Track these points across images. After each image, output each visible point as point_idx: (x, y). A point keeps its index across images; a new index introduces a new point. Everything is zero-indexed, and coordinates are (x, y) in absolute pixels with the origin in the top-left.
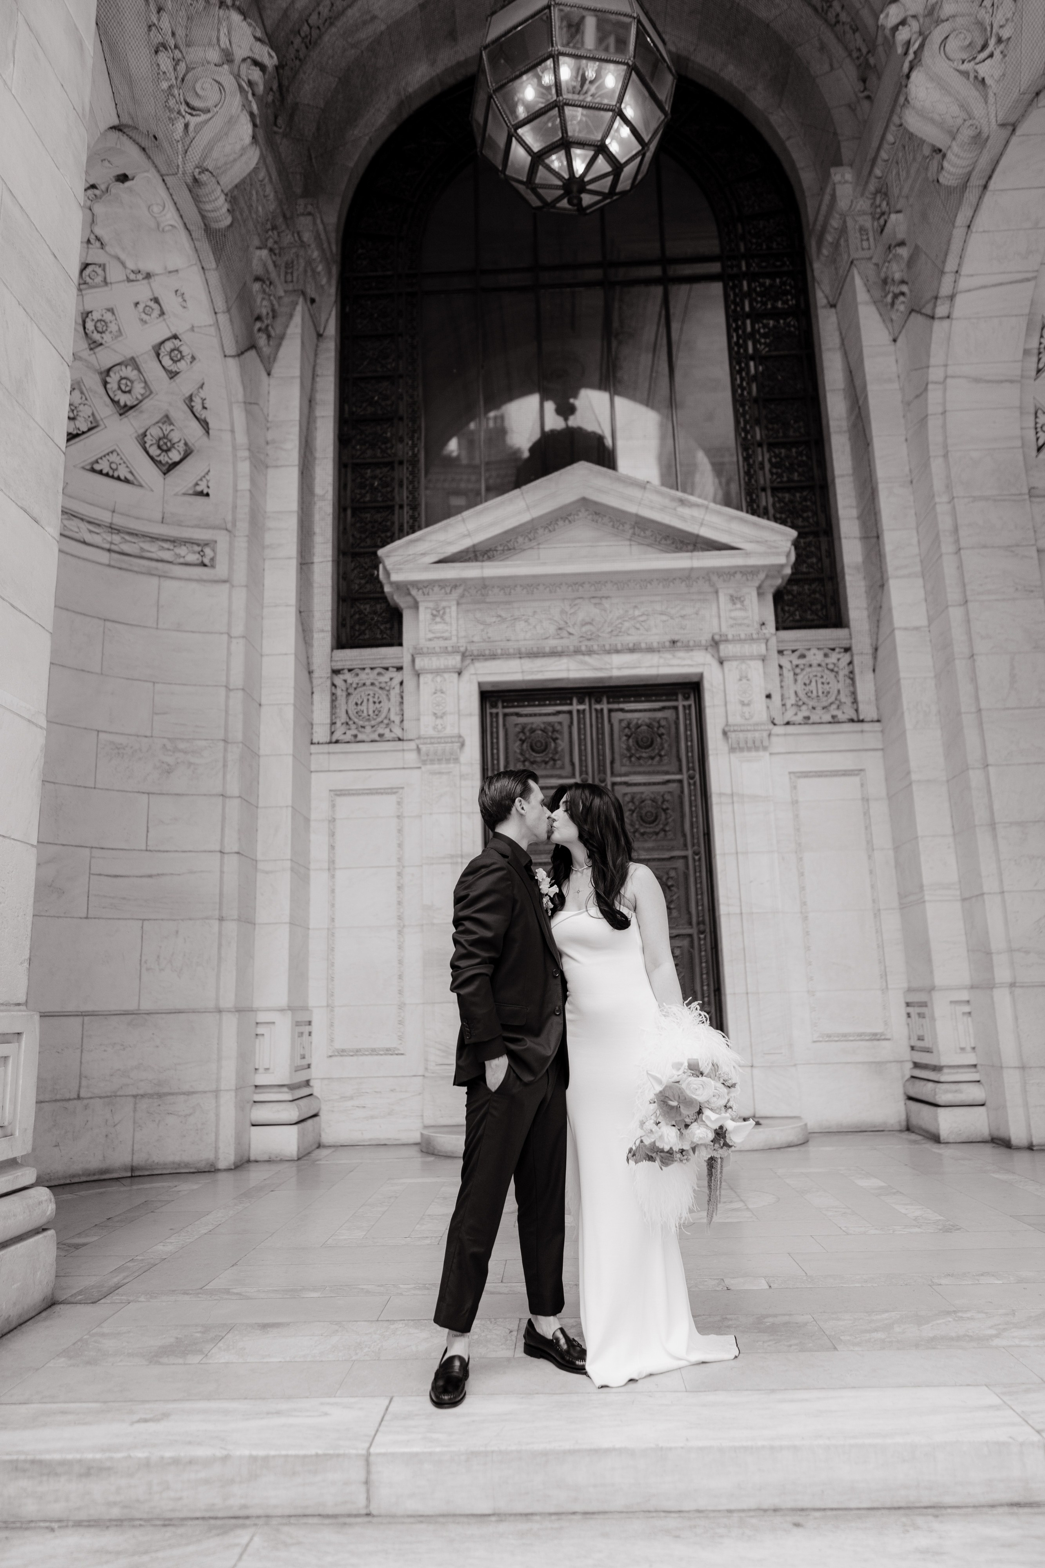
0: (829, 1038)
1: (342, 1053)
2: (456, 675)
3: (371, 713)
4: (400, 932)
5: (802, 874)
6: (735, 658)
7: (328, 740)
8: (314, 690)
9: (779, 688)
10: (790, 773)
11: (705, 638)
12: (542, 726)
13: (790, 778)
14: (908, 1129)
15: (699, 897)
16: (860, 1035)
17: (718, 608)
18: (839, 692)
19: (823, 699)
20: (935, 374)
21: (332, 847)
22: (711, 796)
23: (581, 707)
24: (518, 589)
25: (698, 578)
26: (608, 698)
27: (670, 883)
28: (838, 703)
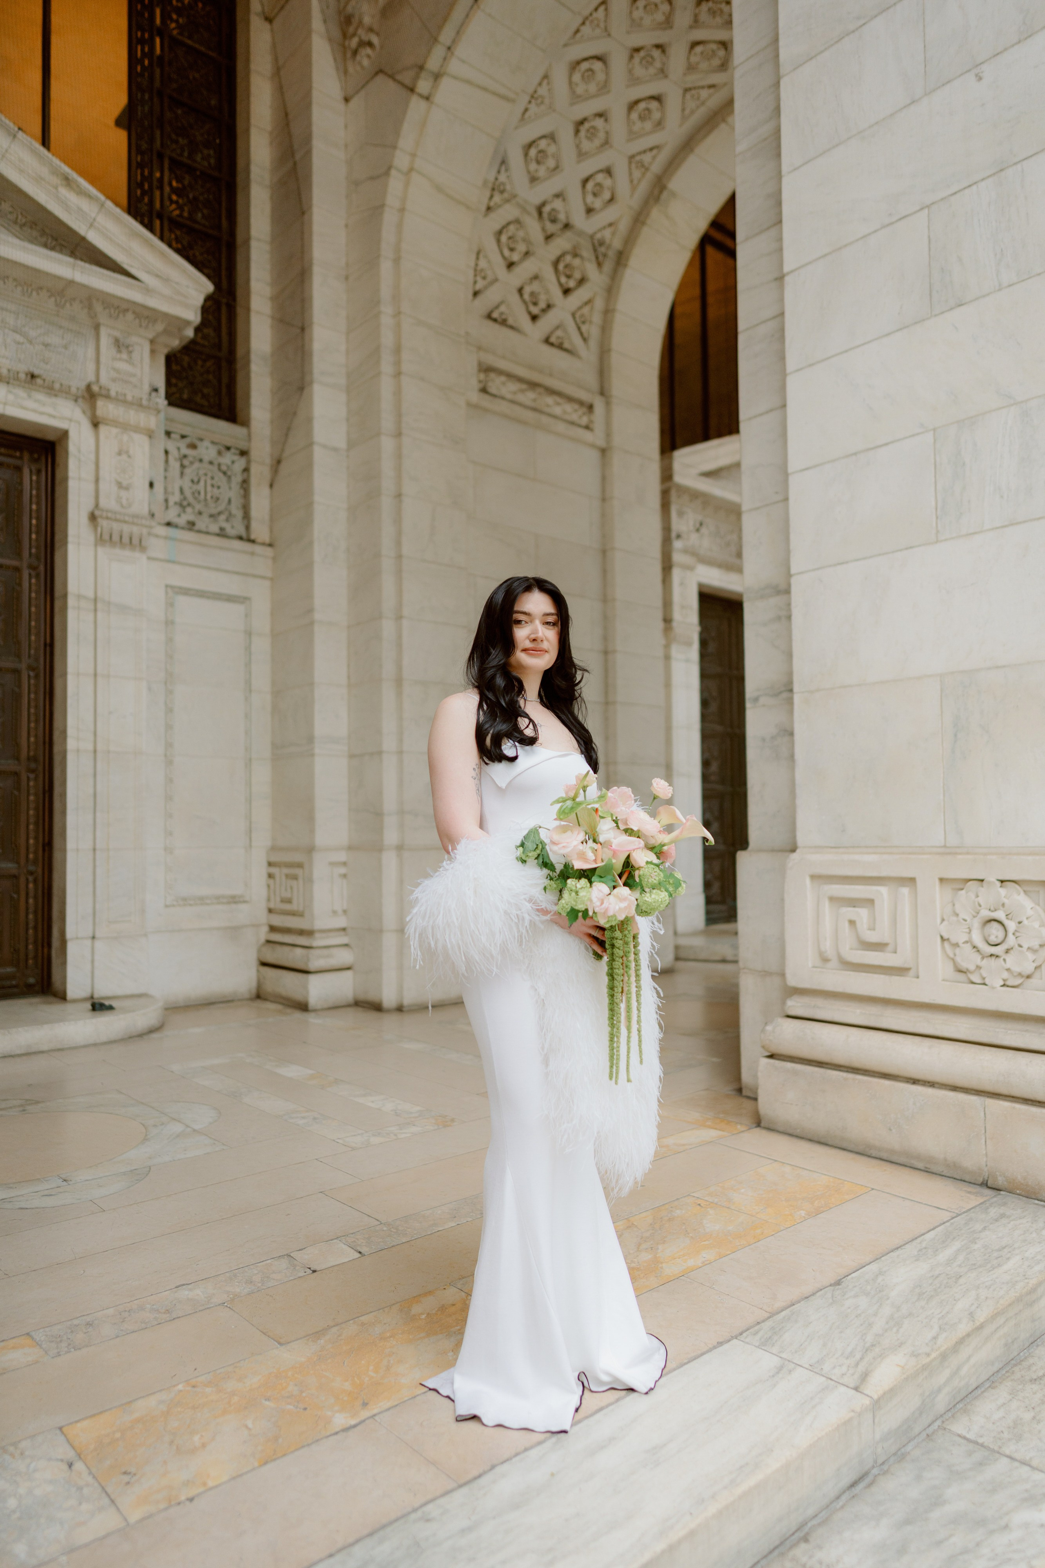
0: (184, 901)
5: (169, 710)
6: (115, 423)
9: (162, 479)
10: (167, 586)
11: (77, 384)
13: (167, 593)
14: (259, 996)
16: (218, 897)
17: (97, 350)
18: (230, 501)
19: (212, 504)
20: (401, 160)
22: (64, 595)
25: (73, 300)
28: (227, 513)
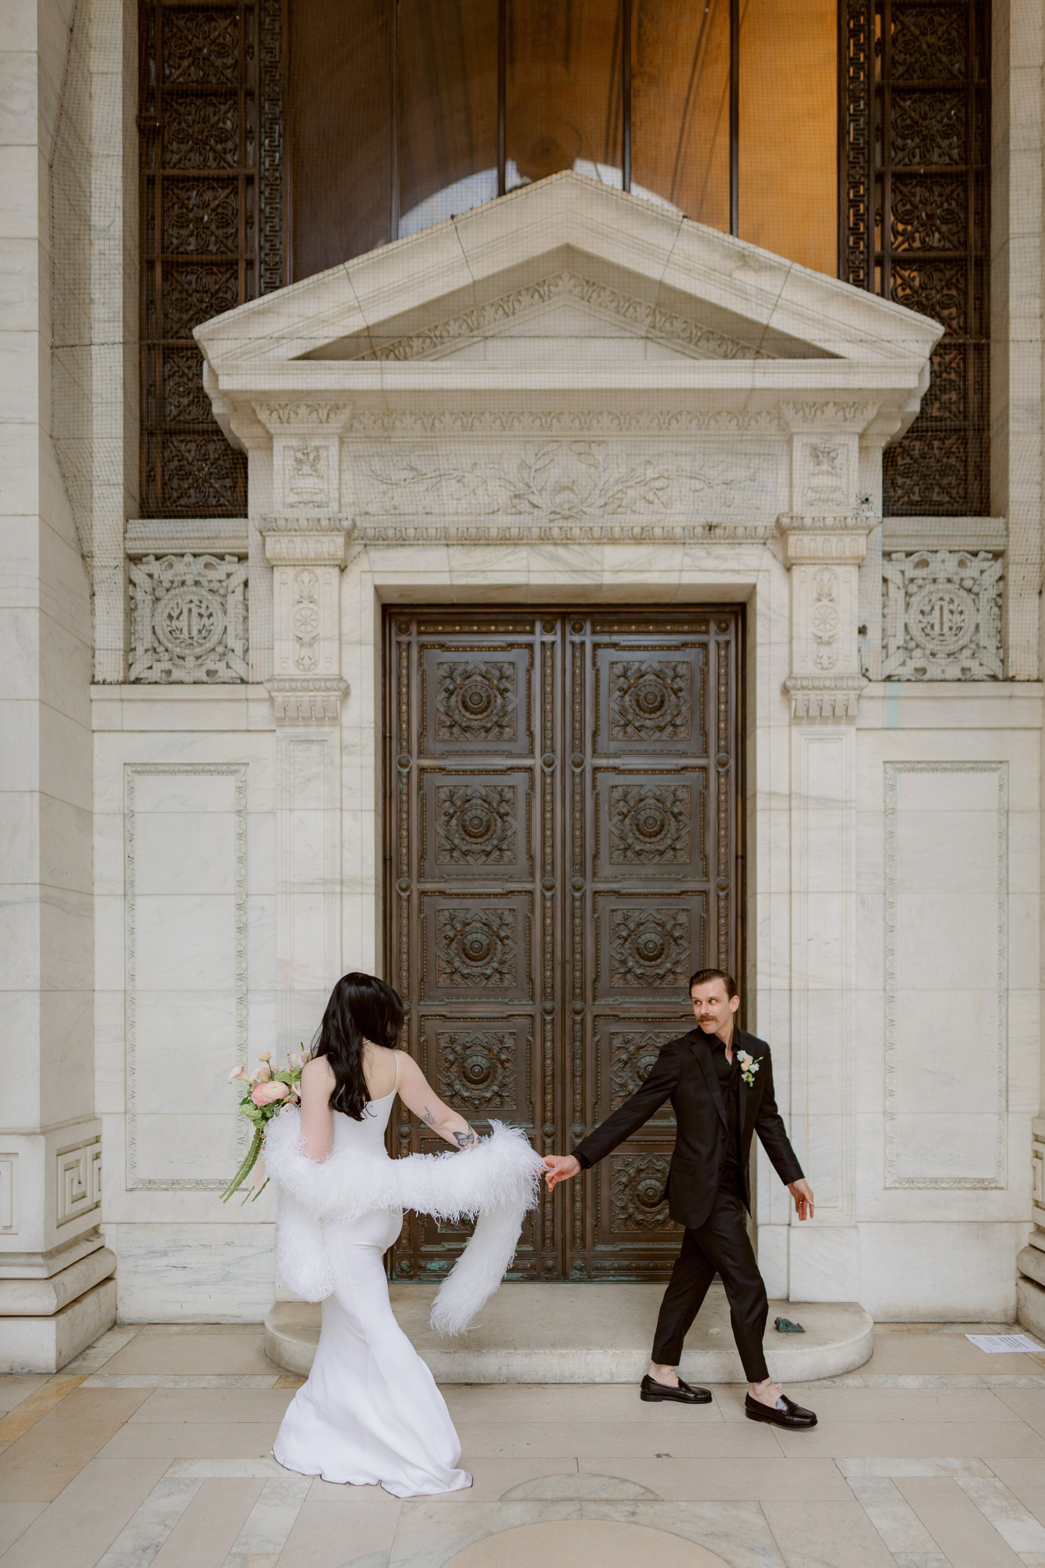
0: (911, 1183)
1: (150, 1185)
2: (336, 571)
3: (195, 633)
4: (241, 1000)
5: (892, 929)
6: (812, 561)
7: (121, 679)
8: (96, 589)
9: (879, 618)
10: (885, 762)
11: (764, 522)
12: (483, 668)
13: (885, 772)
15: (723, 956)
16: (959, 1180)
17: (791, 469)
18: (977, 626)
19: (950, 637)
21: (130, 859)
22: (755, 795)
23: (548, 638)
24: (448, 419)
25: (760, 413)
26: (593, 625)
27: (677, 934)
28: (973, 646)
